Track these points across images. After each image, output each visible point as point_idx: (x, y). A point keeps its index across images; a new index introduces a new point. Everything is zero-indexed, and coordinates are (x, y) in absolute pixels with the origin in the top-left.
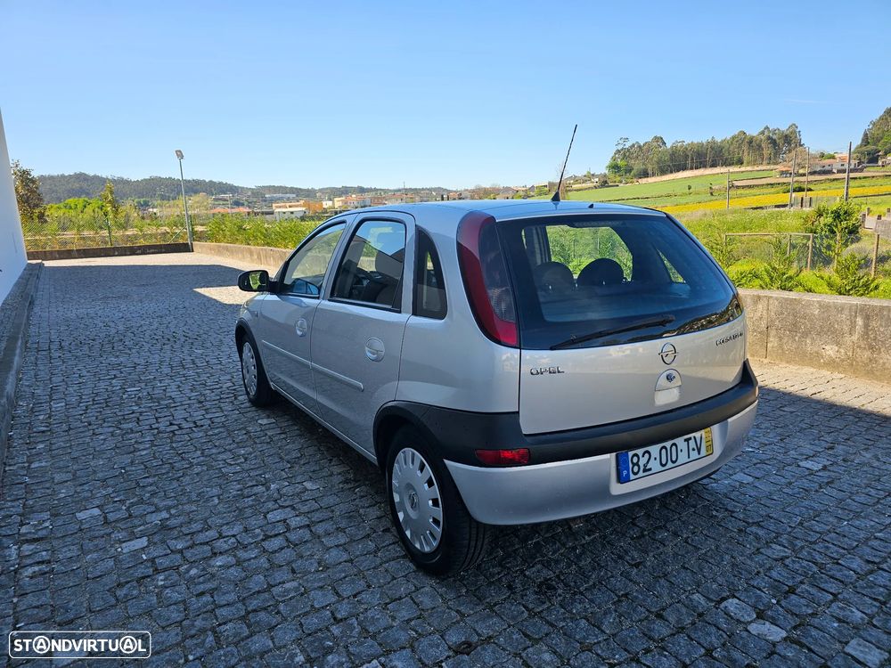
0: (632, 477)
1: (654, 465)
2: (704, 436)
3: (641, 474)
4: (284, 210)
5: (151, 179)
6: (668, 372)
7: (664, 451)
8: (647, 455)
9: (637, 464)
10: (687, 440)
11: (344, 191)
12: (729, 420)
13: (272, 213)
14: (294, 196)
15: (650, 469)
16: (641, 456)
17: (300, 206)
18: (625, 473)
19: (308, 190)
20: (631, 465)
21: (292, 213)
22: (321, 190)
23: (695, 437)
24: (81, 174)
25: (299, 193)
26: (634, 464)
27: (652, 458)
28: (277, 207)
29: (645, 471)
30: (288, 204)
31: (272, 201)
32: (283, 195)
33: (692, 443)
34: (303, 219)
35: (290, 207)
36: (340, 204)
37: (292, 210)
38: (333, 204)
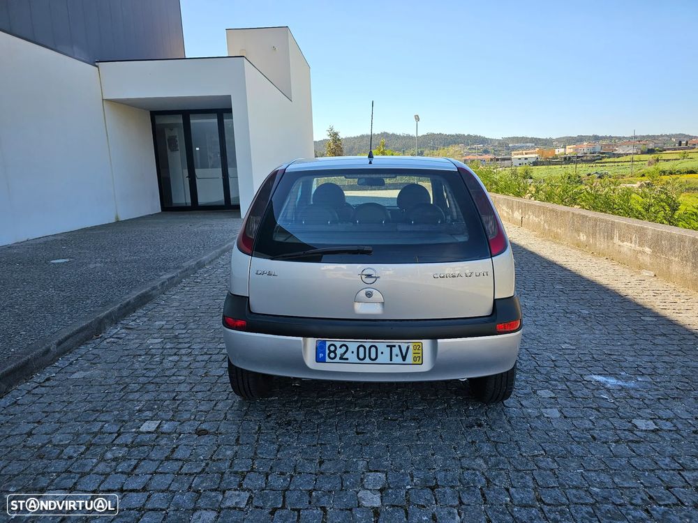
0: (328, 360)
1: (352, 357)
2: (411, 347)
3: (337, 359)
4: (520, 156)
5: (428, 135)
6: (367, 290)
7: (361, 349)
8: (344, 348)
9: (334, 352)
10: (391, 347)
11: (580, 139)
12: (439, 340)
13: (510, 159)
14: (533, 144)
15: (347, 359)
16: (338, 347)
17: (535, 153)
18: (321, 355)
19: (546, 140)
20: (327, 352)
21: (526, 159)
22: (557, 140)
23: (400, 346)
24: (385, 133)
25: (536, 141)
26: (330, 352)
27: (349, 351)
28: (515, 154)
29: (341, 358)
30: (524, 152)
31: (514, 149)
32: (524, 145)
33: (396, 350)
34: (535, 164)
35: (526, 154)
36: (572, 150)
37: (527, 156)
38: (565, 151)
